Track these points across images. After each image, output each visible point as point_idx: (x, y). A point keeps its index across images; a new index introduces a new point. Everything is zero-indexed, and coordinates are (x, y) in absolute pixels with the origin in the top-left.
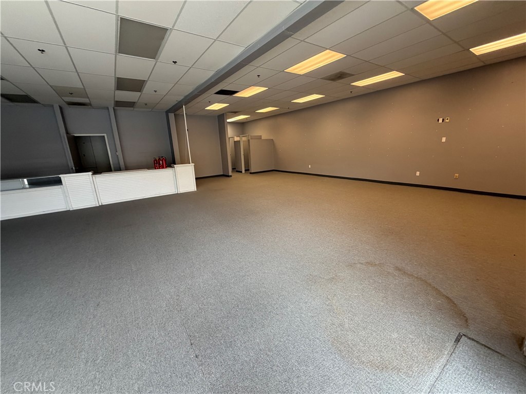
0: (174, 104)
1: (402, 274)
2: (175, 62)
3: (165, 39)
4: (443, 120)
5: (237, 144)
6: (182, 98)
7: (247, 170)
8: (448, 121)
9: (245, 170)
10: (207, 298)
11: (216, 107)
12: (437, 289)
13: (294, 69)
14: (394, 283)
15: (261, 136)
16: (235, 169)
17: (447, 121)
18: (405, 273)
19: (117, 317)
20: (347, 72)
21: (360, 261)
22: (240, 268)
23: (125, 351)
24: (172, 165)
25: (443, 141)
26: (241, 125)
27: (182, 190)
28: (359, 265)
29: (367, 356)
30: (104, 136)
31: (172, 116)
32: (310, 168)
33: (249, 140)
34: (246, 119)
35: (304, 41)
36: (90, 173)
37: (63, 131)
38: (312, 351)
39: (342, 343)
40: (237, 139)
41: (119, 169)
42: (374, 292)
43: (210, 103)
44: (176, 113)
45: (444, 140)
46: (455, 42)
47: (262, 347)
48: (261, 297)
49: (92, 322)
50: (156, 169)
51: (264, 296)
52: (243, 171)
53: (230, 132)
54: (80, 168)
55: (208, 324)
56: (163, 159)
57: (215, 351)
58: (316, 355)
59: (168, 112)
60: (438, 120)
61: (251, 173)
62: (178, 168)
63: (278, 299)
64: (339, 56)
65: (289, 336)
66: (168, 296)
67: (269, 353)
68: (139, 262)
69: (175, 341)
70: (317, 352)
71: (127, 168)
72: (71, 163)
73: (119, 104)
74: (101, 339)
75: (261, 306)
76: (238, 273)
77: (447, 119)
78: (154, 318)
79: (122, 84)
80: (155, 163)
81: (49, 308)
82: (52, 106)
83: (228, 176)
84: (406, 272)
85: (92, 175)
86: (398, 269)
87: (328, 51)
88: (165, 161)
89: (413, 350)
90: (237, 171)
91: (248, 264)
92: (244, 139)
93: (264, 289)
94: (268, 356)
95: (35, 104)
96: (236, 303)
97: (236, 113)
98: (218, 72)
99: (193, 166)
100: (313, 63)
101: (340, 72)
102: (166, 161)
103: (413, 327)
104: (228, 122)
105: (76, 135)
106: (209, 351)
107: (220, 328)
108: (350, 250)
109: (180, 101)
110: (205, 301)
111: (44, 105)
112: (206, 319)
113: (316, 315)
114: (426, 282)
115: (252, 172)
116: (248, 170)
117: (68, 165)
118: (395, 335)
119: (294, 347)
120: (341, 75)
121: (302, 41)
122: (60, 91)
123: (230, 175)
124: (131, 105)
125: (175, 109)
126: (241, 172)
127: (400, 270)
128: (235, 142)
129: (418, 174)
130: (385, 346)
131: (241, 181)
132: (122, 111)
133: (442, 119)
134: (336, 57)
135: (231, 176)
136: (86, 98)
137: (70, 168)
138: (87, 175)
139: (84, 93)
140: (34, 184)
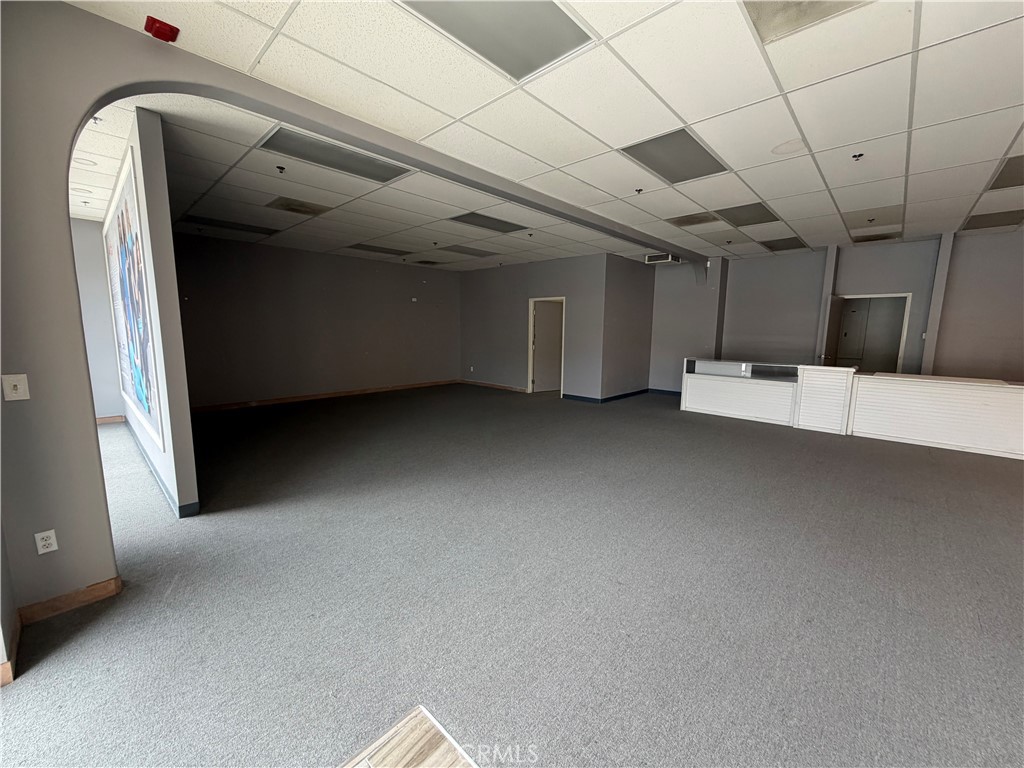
30: (905, 298)
36: (852, 370)
37: (827, 290)
72: (821, 348)
82: (826, 249)
85: (855, 373)
95: (803, 250)
105: (846, 297)
111: (812, 250)
117: (816, 350)
136: (897, 223)
137: (817, 353)
138: (843, 372)
139: (900, 214)
140: (757, 373)
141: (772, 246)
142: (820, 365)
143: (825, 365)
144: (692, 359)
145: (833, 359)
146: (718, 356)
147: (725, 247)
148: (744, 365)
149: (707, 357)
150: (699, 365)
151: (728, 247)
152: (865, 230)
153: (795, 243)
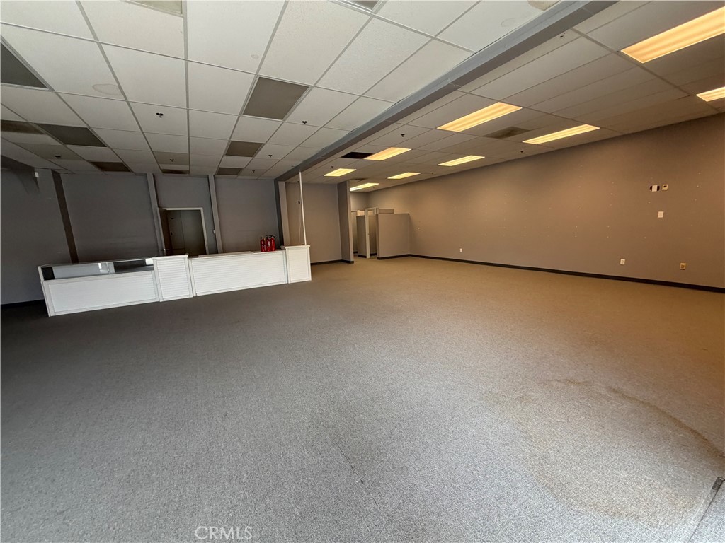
0: (286, 171)
1: (620, 397)
2: (305, 122)
3: (301, 99)
4: (658, 188)
5: (360, 220)
6: (300, 163)
7: (373, 254)
8: (666, 189)
9: (371, 255)
10: (359, 414)
11: (339, 173)
12: (675, 419)
13: (450, 126)
14: (611, 408)
15: (393, 210)
16: (357, 252)
17: (664, 189)
18: (623, 395)
19: (252, 431)
20: (520, 127)
21: (556, 378)
22: (392, 379)
23: (272, 470)
24: (282, 247)
25: (659, 217)
26: (366, 195)
27: (294, 279)
28: (555, 383)
29: (589, 497)
30: (200, 210)
31: (282, 185)
32: (461, 253)
33: (377, 215)
34: (374, 187)
35: (469, 93)
36: (186, 256)
37: (155, 204)
38: (512, 487)
39: (550, 479)
40: (360, 213)
41: (215, 251)
42: (582, 418)
43: (333, 168)
44: (288, 181)
45: (661, 214)
46: (676, 87)
47: (444, 477)
48: (429, 416)
49: (224, 435)
50: (262, 251)
51: (432, 416)
52: (368, 256)
53: (353, 204)
54: (172, 249)
55: (367, 446)
56: (272, 239)
57: (385, 477)
58: (518, 491)
59: (277, 181)
60: (651, 188)
61: (379, 259)
62: (291, 251)
63: (451, 420)
64: (514, 109)
65: (476, 466)
66: (308, 410)
67: (455, 485)
68: (261, 367)
69: (331, 462)
70: (519, 488)
71: (226, 250)
72: (162, 244)
73: (222, 171)
74: (240, 455)
75: (431, 427)
76: (391, 386)
77: (665, 187)
78: (297, 434)
79: (235, 148)
80: (261, 244)
81: (169, 416)
82: (145, 175)
83: (350, 262)
84: (625, 394)
85: (188, 258)
86: (611, 389)
87: (499, 103)
88: (275, 241)
89: (653, 494)
90: (359, 256)
91: (402, 375)
92: (370, 213)
93: (430, 407)
94: (454, 487)
95: (129, 173)
96: (397, 422)
97: (362, 180)
98: (352, 133)
99: (308, 249)
100: (477, 118)
101: (512, 127)
102: (273, 242)
103: (649, 466)
104: (351, 192)
105: (168, 209)
106: (376, 477)
107: (384, 451)
108: (538, 363)
109: (296, 167)
110: (356, 418)
111: (136, 174)
112: (363, 440)
113: (507, 442)
114: (658, 409)
115: (381, 257)
116: (376, 254)
117: (158, 246)
118: (624, 475)
119: (486, 480)
120: (512, 131)
121: (467, 93)
122: (159, 157)
123: (352, 260)
124: (236, 172)
125: (288, 177)
126: (365, 257)
127: (615, 391)
128: (357, 217)
129: (623, 262)
130: (611, 486)
131: (365, 269)
132: (223, 180)
133: (656, 186)
134: (509, 110)
135: (353, 262)
136: (186, 165)
137: (160, 249)
138: (182, 258)
139: (187, 159)
140: (120, 269)
141: (102, 166)
142: (164, 256)
143: (167, 255)
144: (45, 266)
145: (172, 250)
146: (75, 259)
147: (53, 161)
148: (100, 264)
149: (63, 262)
150: (57, 271)
151: (56, 161)
152: (169, 165)
153: (120, 167)
